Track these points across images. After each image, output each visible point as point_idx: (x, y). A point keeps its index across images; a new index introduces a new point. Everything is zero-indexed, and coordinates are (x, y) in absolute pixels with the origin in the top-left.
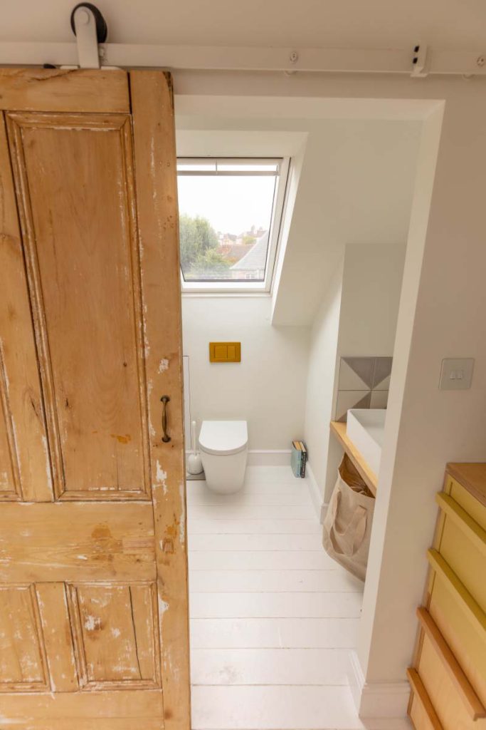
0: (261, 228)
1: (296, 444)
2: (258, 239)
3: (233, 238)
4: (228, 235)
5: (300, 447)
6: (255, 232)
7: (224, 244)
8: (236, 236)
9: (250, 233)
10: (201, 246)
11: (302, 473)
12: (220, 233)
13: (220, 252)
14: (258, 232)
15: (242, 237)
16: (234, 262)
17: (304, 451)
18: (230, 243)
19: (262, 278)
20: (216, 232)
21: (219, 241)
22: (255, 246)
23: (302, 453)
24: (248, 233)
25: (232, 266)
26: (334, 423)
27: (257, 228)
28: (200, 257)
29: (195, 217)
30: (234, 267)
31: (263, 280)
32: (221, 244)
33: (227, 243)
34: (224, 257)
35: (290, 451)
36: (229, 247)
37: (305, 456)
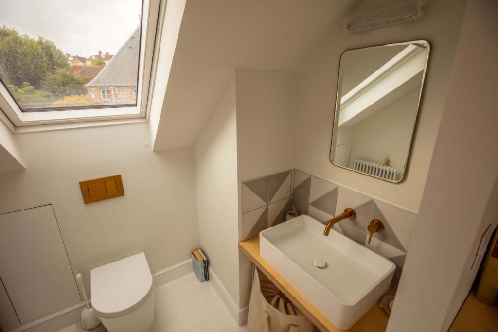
0: (107, 53)
1: (196, 253)
2: (107, 62)
3: (83, 60)
4: (77, 57)
5: (201, 257)
6: (103, 56)
7: (75, 65)
8: (85, 59)
9: (99, 57)
10: (50, 66)
11: (207, 277)
12: (68, 55)
13: (73, 72)
14: (105, 56)
15: (90, 59)
16: (88, 80)
17: (205, 259)
18: (81, 64)
19: (133, 102)
20: (64, 54)
21: (69, 62)
22: (105, 67)
23: (204, 262)
24: (96, 56)
25: (87, 84)
26: (242, 244)
27: (104, 53)
28: (49, 76)
29: (38, 39)
30: (89, 84)
31: (136, 105)
32: (72, 65)
33: (78, 64)
34: (76, 76)
35: (190, 260)
36: (80, 67)
37: (207, 263)
